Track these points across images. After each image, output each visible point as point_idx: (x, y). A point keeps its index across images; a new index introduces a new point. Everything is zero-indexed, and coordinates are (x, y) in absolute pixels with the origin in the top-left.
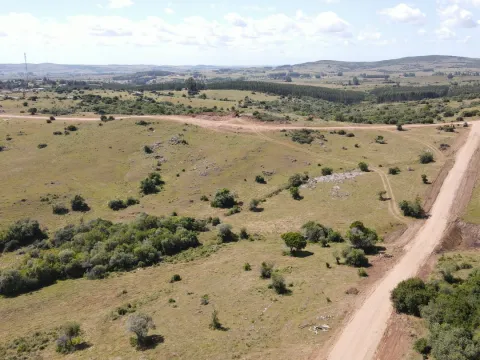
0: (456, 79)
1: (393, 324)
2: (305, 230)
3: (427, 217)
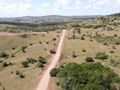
0: (59, 20)
1: (51, 80)
2: (27, 60)
3: (56, 53)
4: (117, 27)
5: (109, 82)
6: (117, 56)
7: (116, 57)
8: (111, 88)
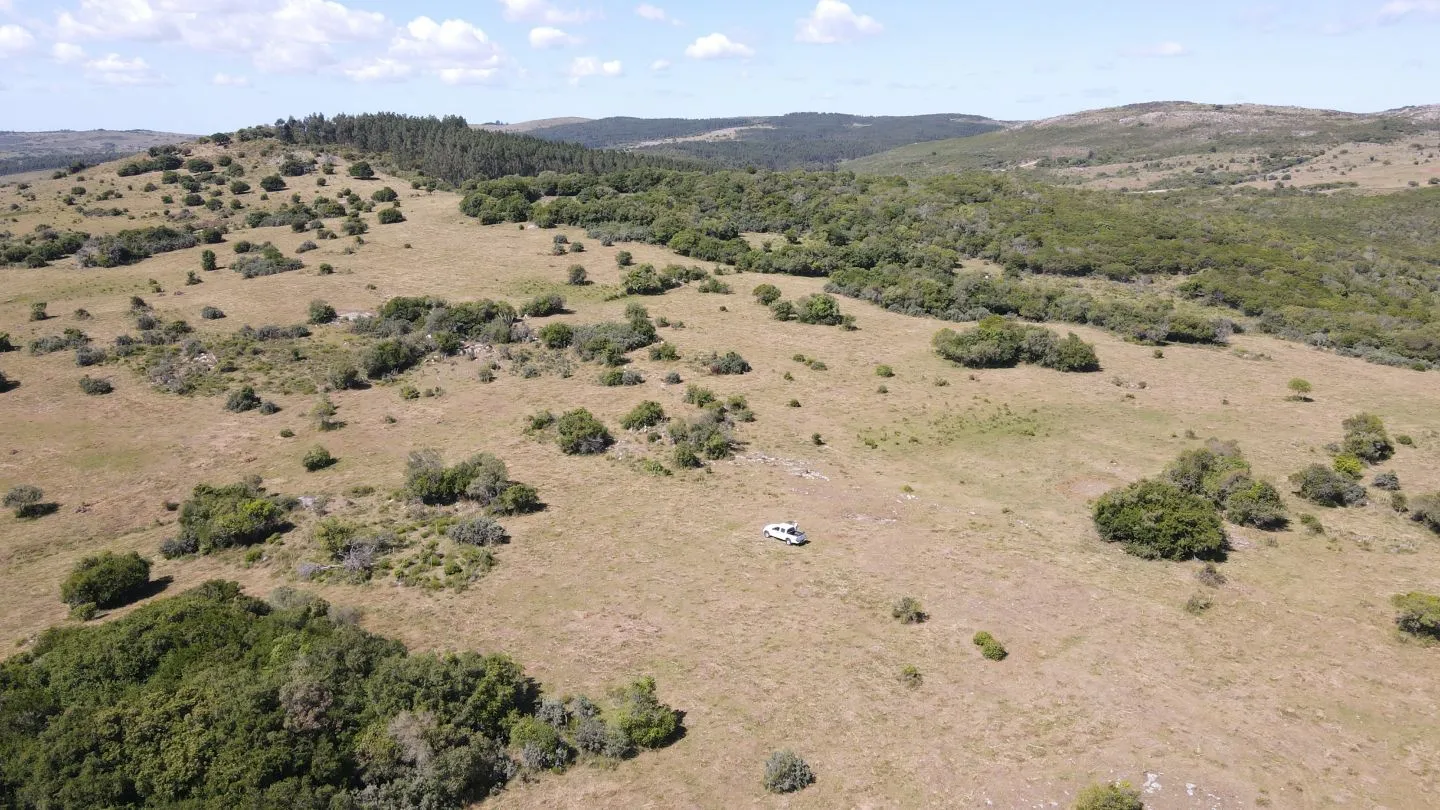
4: (323, 236)
5: (345, 726)
6: (367, 483)
7: (361, 501)
8: (365, 770)
